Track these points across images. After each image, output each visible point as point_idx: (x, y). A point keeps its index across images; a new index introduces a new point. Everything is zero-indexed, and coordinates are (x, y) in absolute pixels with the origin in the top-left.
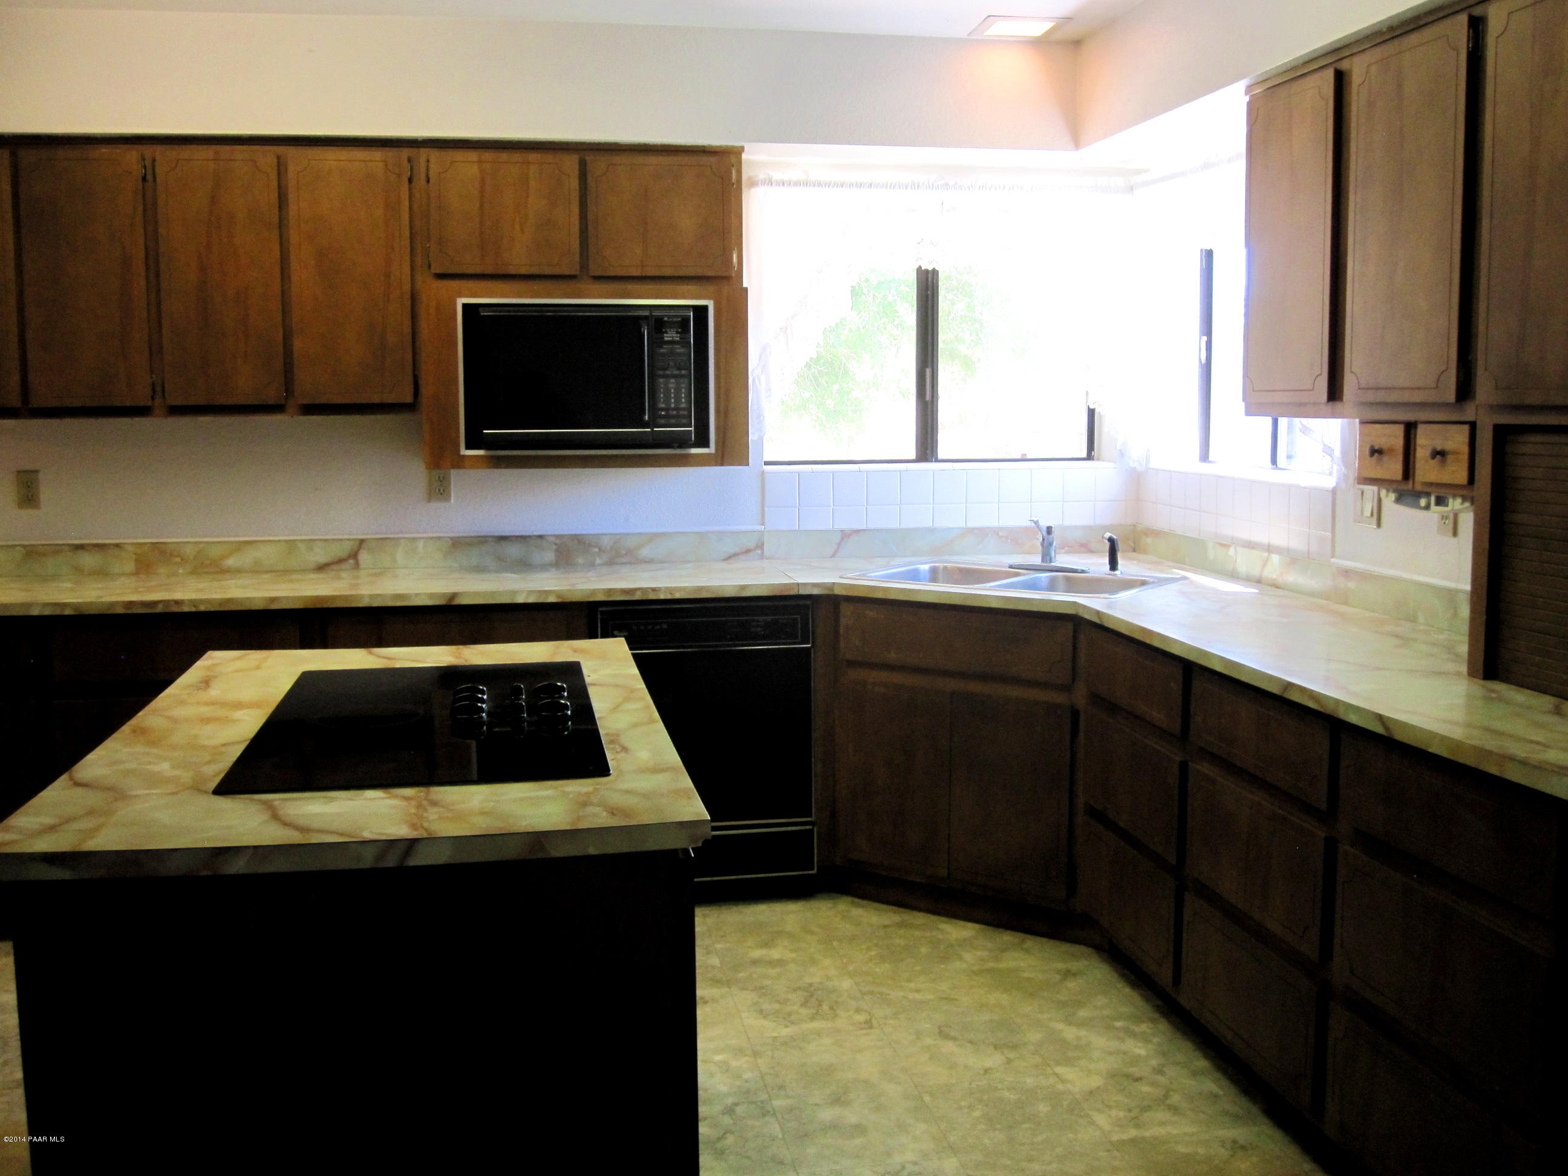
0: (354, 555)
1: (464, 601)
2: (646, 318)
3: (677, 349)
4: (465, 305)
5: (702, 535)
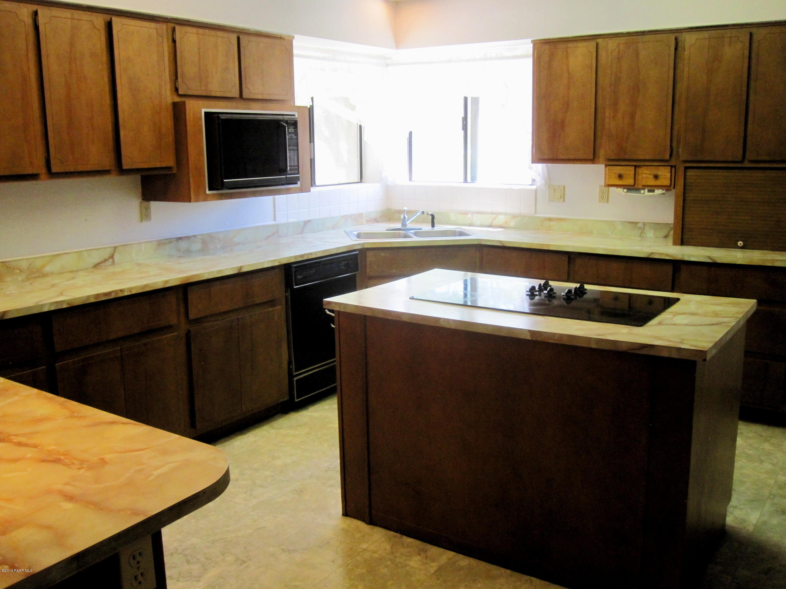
0: (112, 257)
1: (245, 270)
2: (282, 121)
3: (293, 136)
4: (206, 113)
5: (257, 228)
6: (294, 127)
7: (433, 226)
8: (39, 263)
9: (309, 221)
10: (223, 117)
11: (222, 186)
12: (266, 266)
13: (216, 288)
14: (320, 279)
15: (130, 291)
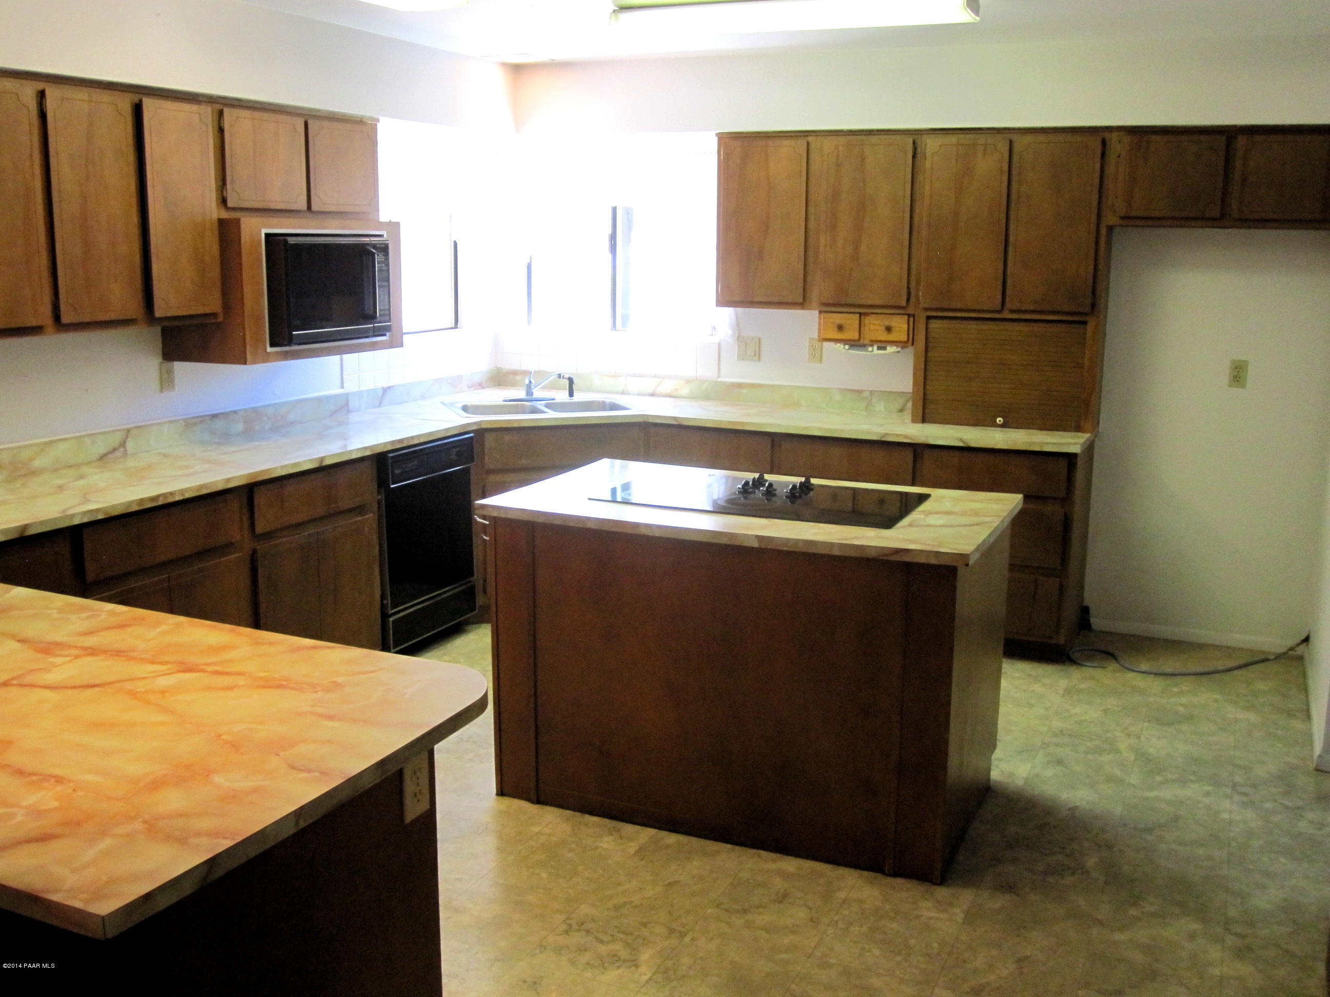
0: (123, 444)
1: (328, 462)
2: (368, 244)
3: (383, 266)
4: (267, 235)
5: (319, 400)
6: (385, 254)
7: (571, 394)
8: (25, 455)
9: (389, 387)
10: (291, 240)
11: (290, 341)
12: (354, 456)
13: (290, 488)
14: (426, 475)
15: (182, 494)
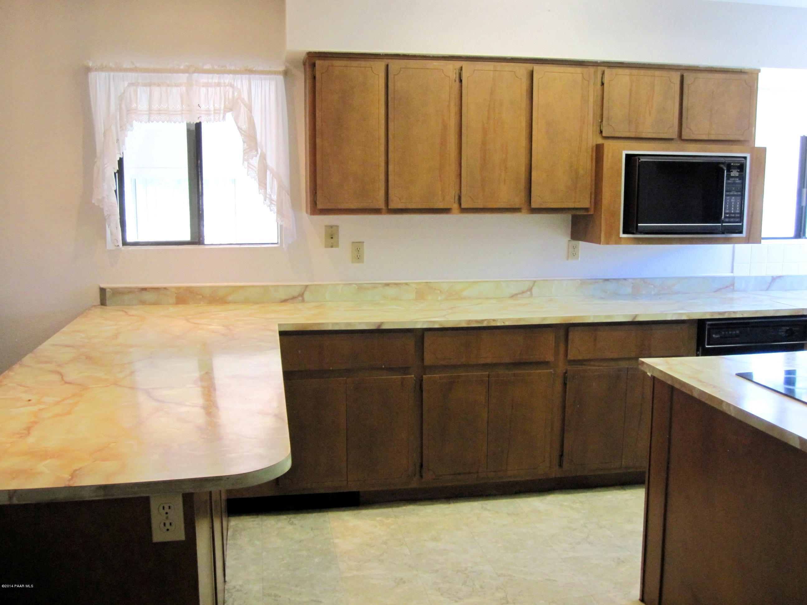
0: (530, 290)
1: (639, 319)
2: (723, 163)
3: (737, 180)
4: (627, 156)
5: (705, 278)
6: (739, 170)
8: (462, 287)
9: (779, 277)
10: (643, 159)
11: (637, 231)
12: (669, 318)
13: (602, 333)
15: (504, 323)
